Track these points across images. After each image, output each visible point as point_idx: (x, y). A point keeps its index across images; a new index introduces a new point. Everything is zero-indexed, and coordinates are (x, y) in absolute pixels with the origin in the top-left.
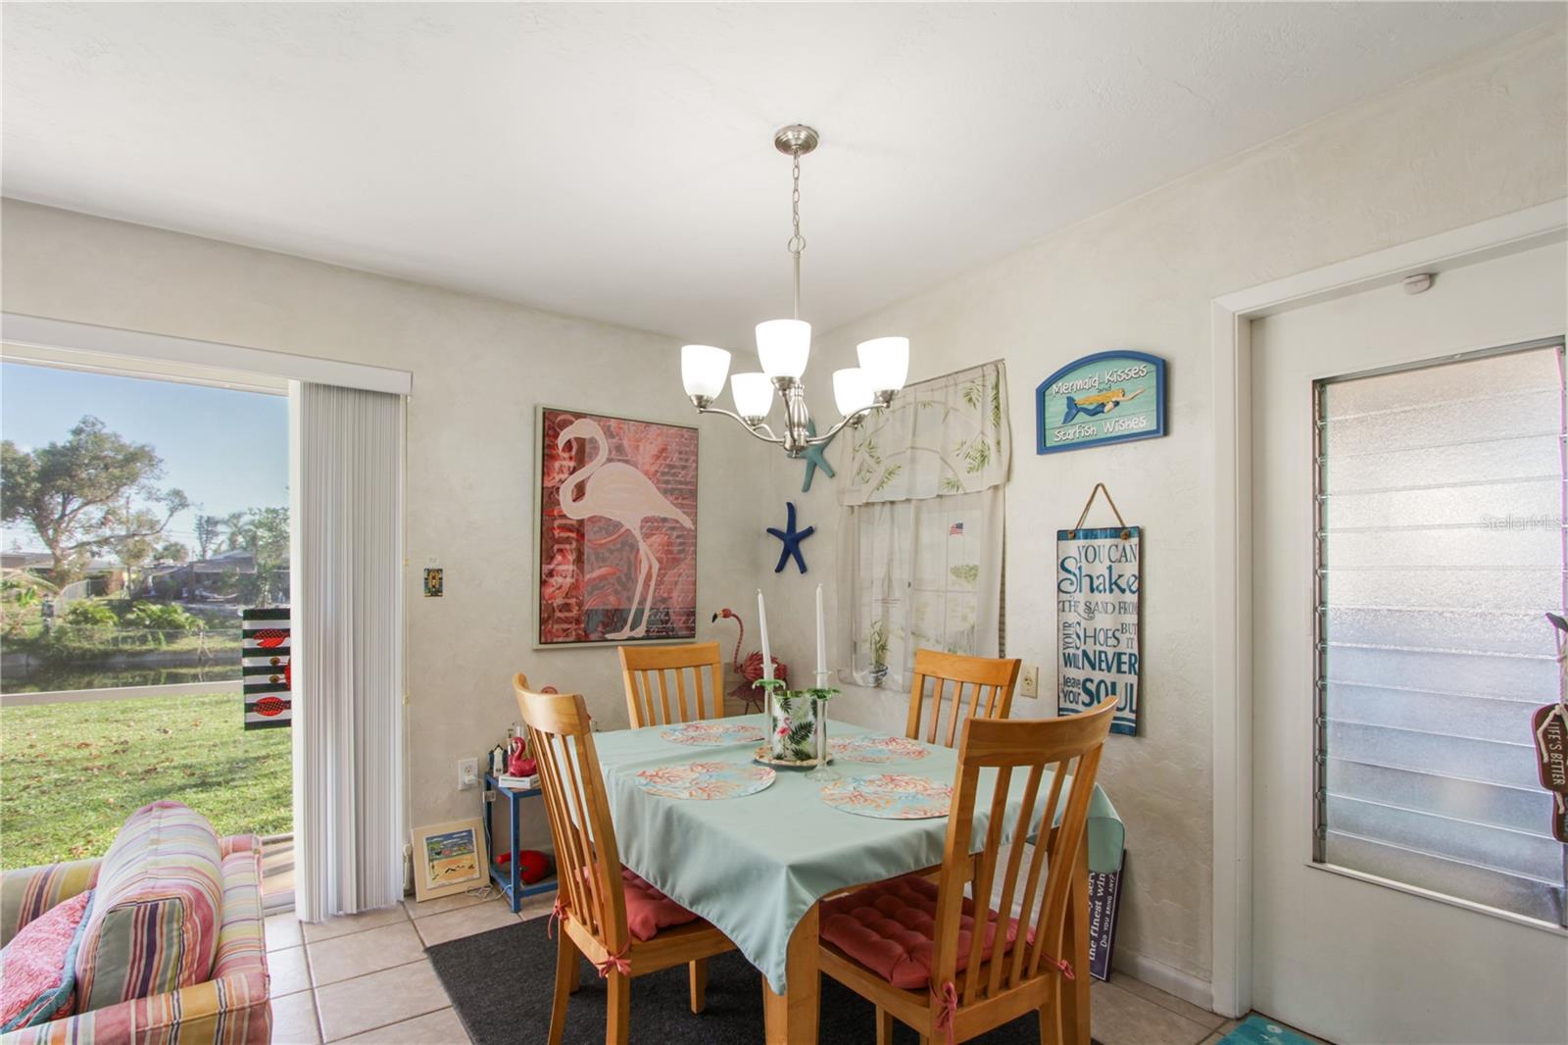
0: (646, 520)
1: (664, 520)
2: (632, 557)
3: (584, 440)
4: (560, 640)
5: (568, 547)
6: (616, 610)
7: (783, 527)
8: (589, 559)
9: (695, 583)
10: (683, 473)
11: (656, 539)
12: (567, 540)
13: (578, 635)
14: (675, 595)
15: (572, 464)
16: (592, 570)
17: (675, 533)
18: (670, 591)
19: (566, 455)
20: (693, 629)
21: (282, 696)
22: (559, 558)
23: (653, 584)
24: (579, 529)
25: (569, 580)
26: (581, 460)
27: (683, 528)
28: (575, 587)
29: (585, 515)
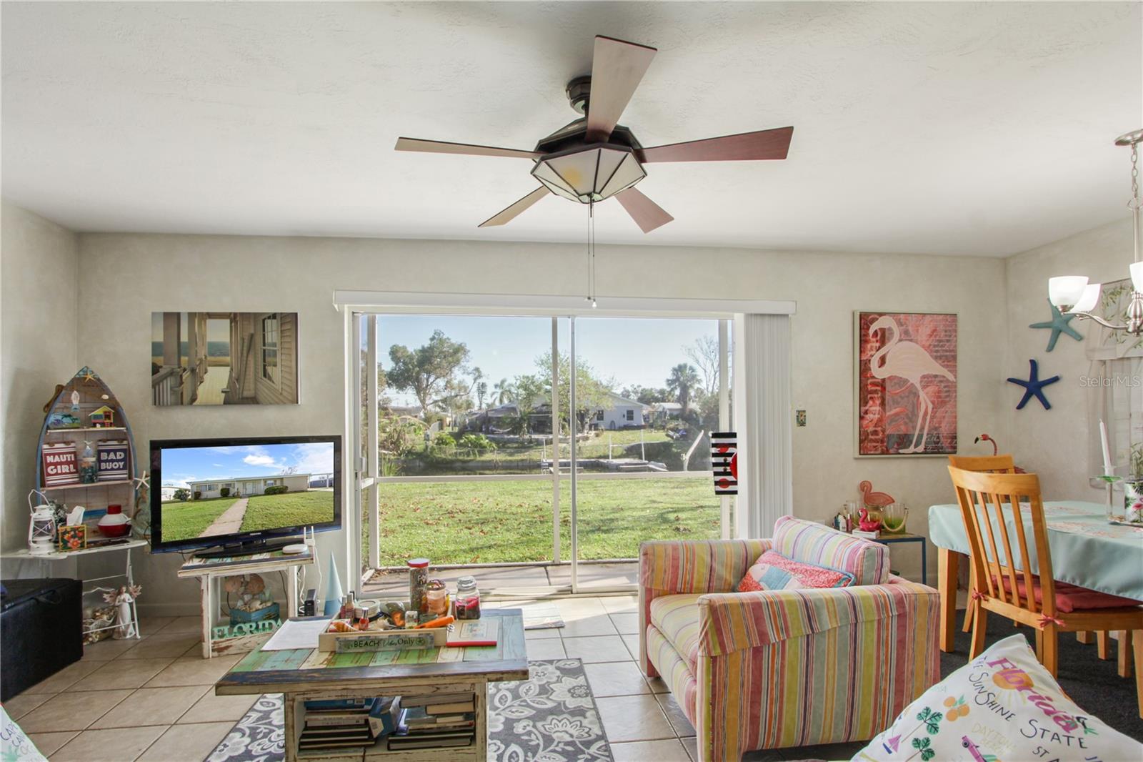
0: (924, 377)
1: (936, 376)
2: (915, 402)
3: (885, 329)
4: (872, 452)
5: (876, 396)
6: (906, 435)
8: (888, 403)
9: (956, 417)
10: (948, 344)
11: (931, 389)
12: (876, 392)
13: (882, 449)
14: (943, 425)
15: (878, 345)
16: (891, 410)
17: (943, 385)
18: (940, 423)
19: (874, 340)
20: (955, 448)
21: (731, 478)
22: (871, 402)
23: (928, 417)
24: (882, 384)
25: (877, 416)
26: (883, 342)
27: (948, 381)
28: (880, 420)
29: (885, 376)
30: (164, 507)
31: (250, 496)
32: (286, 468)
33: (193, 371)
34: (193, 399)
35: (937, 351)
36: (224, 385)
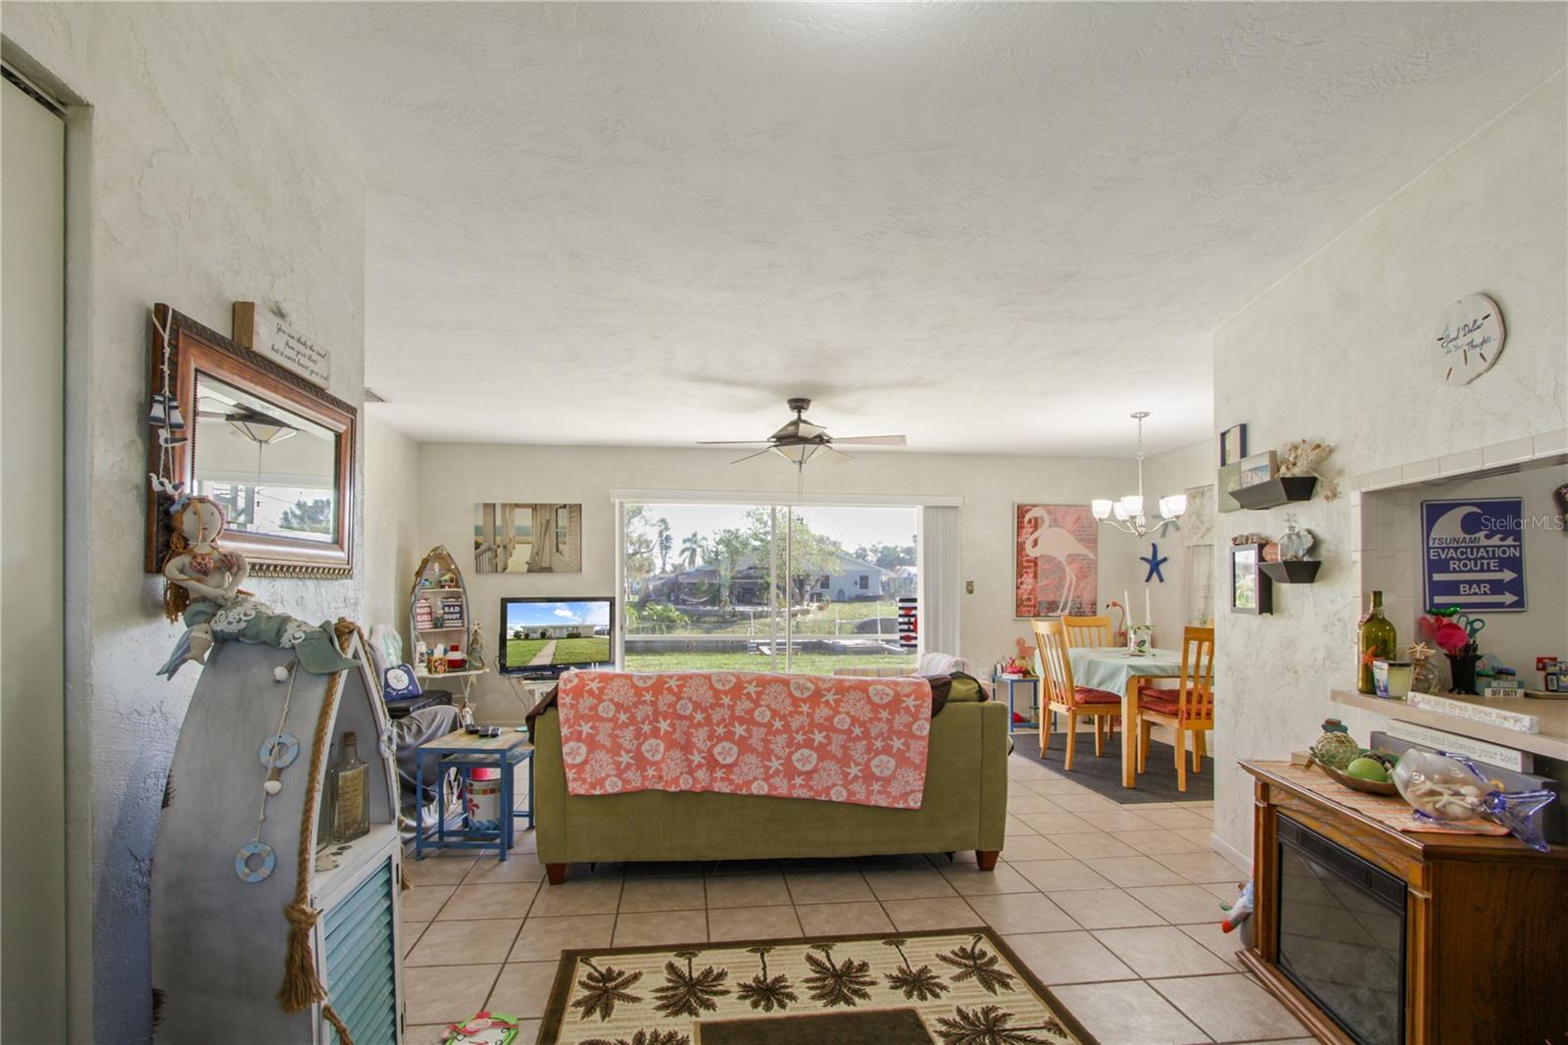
0: (1070, 555)
1: (1079, 555)
2: (1062, 575)
3: (1037, 517)
4: (1026, 615)
5: (1029, 570)
6: (1053, 601)
7: (1150, 557)
8: (1040, 576)
9: (1096, 588)
10: (1090, 529)
11: (1075, 565)
13: (1035, 613)
14: (1085, 594)
15: (1031, 530)
16: (1042, 582)
17: (1085, 562)
18: (1082, 592)
19: (1029, 526)
20: (1095, 612)
21: (912, 634)
22: (1025, 575)
23: (1073, 588)
24: (1035, 562)
25: (1030, 587)
26: (1036, 528)
27: (1089, 559)
28: (1033, 590)
29: (1038, 555)
30: (508, 643)
31: (558, 638)
32: (580, 620)
33: (505, 547)
34: (505, 569)
35: (1080, 535)
36: (528, 559)
